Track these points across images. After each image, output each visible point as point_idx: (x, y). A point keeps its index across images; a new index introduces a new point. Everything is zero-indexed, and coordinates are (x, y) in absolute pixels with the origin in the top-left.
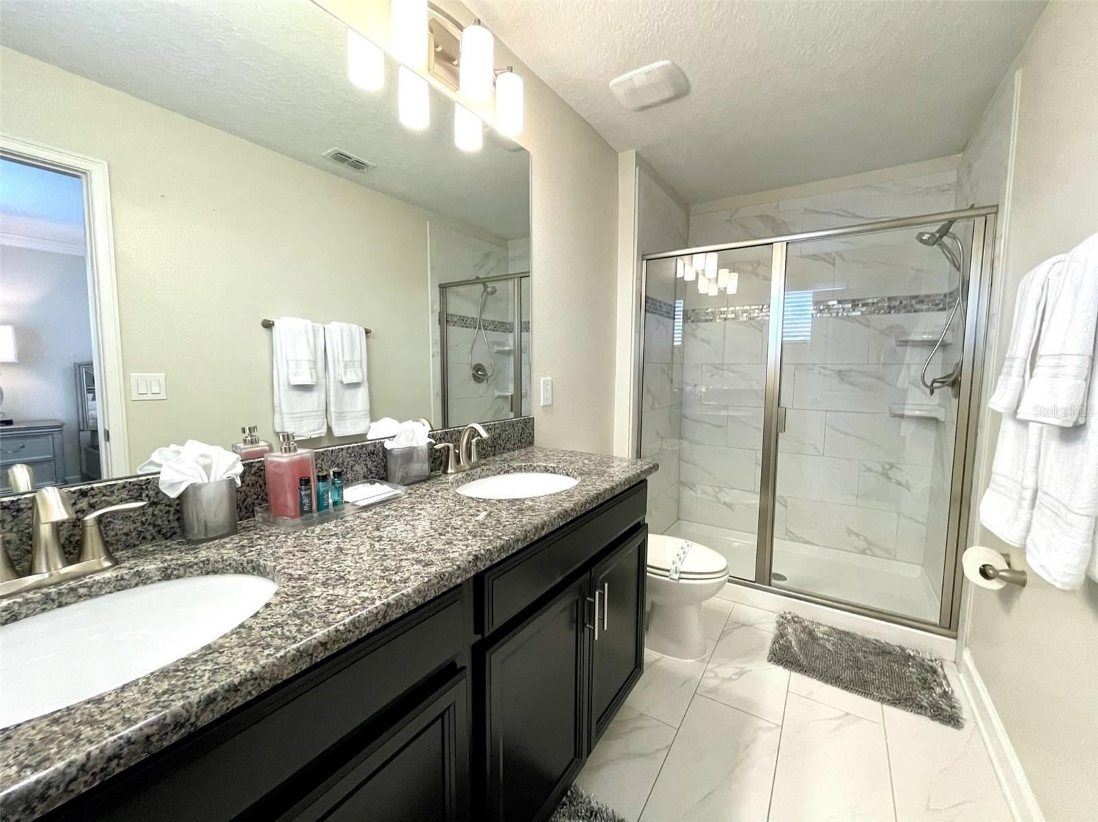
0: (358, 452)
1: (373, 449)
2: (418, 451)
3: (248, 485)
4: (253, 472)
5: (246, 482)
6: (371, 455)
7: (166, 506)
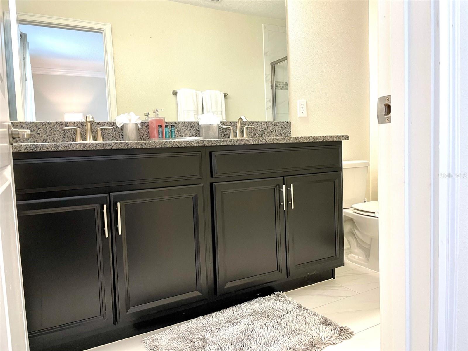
0: (187, 125)
1: (193, 125)
2: (213, 127)
3: (144, 131)
4: (145, 126)
5: (143, 129)
6: (193, 127)
7: (119, 132)
